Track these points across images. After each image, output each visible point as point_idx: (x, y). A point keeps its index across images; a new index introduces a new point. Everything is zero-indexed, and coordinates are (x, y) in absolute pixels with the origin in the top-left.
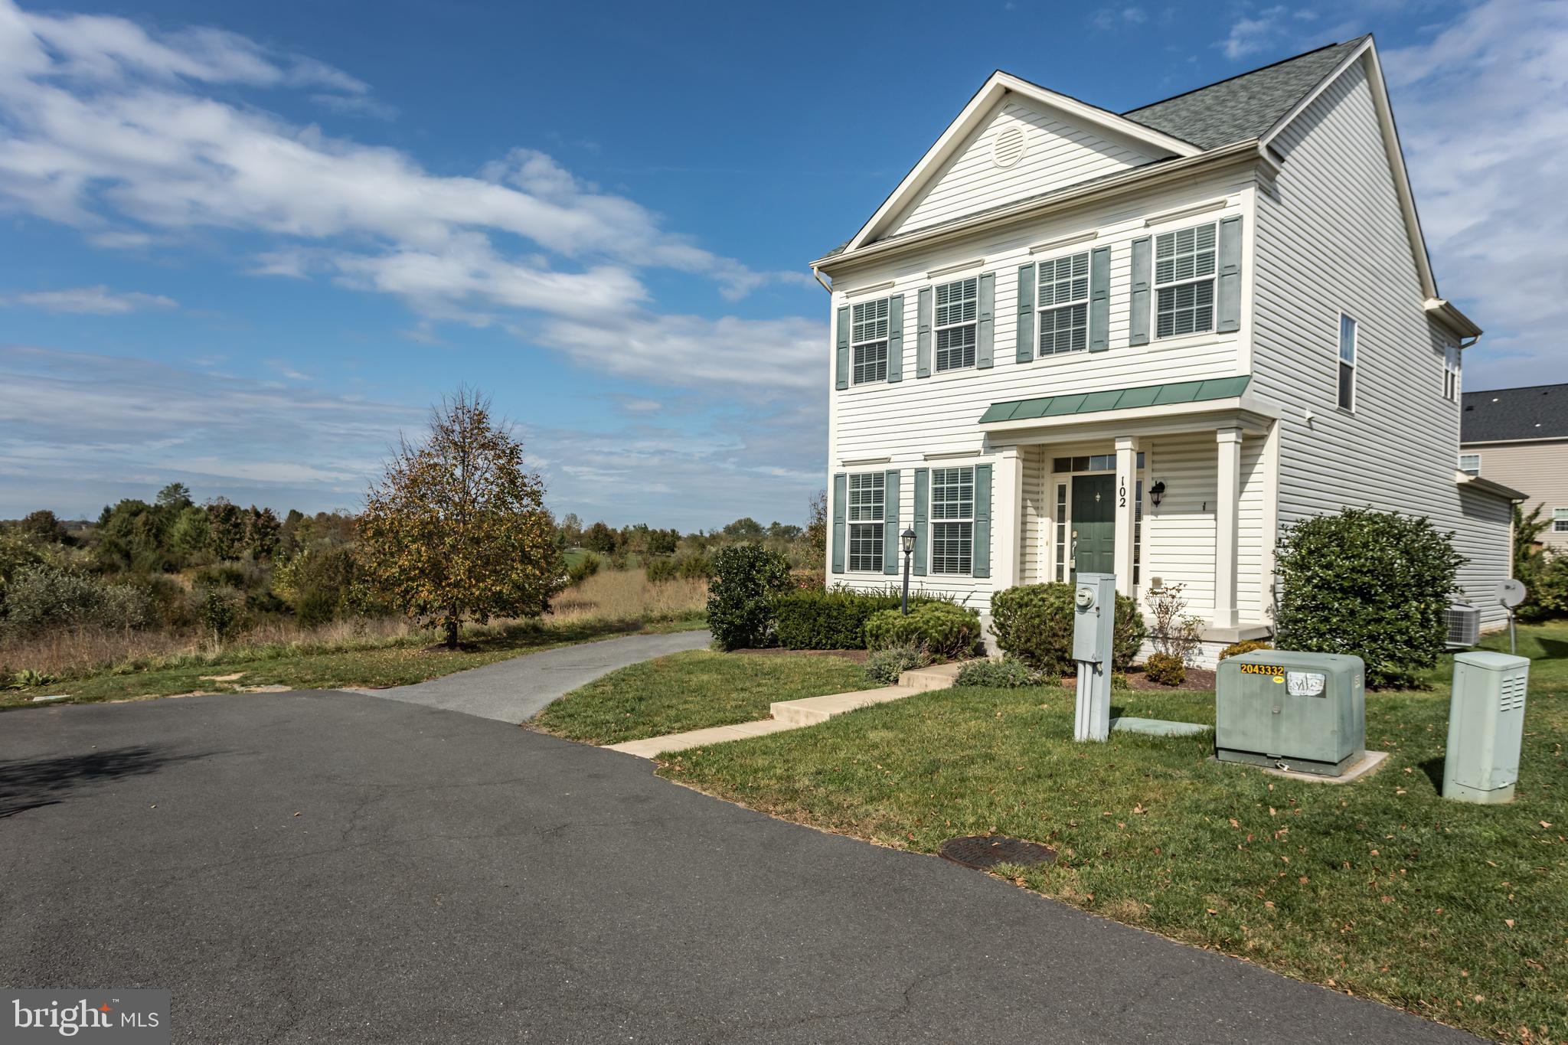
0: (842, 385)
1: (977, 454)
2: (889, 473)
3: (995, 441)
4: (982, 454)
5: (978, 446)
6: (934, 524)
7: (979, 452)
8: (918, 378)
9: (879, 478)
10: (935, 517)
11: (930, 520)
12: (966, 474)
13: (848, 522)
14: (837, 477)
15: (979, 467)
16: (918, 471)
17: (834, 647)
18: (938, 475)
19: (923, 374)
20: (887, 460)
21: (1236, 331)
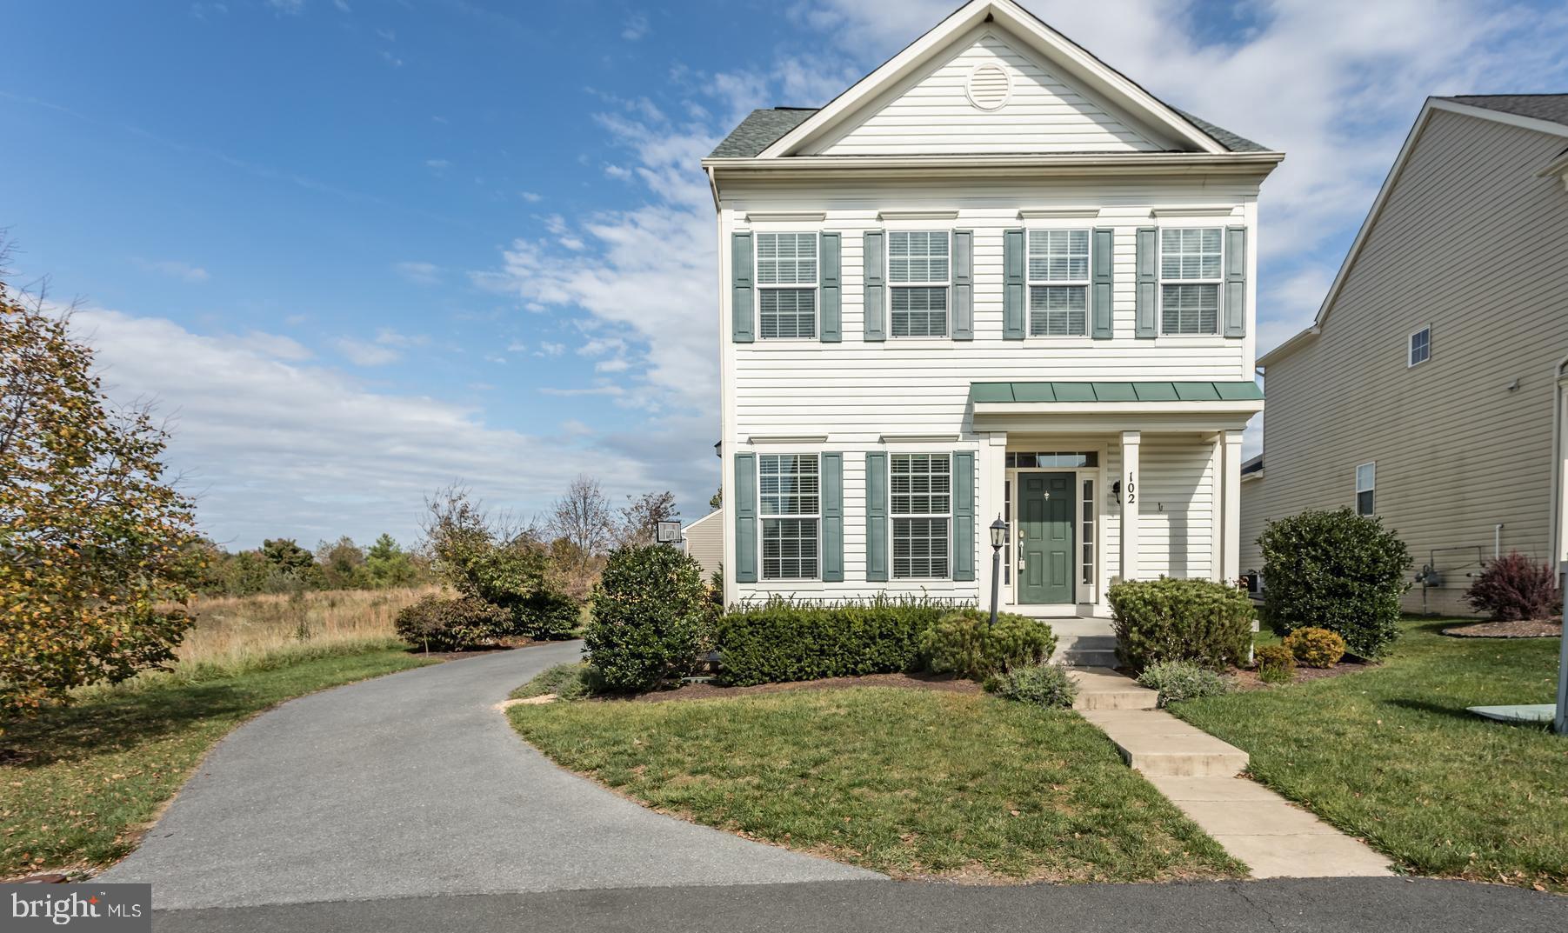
0: (742, 335)
1: (954, 438)
2: (826, 455)
3: (977, 425)
4: (960, 439)
5: (956, 429)
6: (894, 519)
7: (958, 437)
8: (865, 341)
9: (809, 462)
10: (894, 511)
11: (890, 515)
12: (941, 462)
13: (760, 516)
14: (739, 457)
15: (957, 454)
16: (870, 456)
17: (823, 675)
18: (900, 463)
19: (873, 335)
20: (823, 439)
21: (1241, 338)
